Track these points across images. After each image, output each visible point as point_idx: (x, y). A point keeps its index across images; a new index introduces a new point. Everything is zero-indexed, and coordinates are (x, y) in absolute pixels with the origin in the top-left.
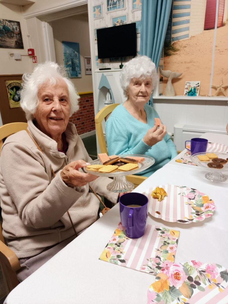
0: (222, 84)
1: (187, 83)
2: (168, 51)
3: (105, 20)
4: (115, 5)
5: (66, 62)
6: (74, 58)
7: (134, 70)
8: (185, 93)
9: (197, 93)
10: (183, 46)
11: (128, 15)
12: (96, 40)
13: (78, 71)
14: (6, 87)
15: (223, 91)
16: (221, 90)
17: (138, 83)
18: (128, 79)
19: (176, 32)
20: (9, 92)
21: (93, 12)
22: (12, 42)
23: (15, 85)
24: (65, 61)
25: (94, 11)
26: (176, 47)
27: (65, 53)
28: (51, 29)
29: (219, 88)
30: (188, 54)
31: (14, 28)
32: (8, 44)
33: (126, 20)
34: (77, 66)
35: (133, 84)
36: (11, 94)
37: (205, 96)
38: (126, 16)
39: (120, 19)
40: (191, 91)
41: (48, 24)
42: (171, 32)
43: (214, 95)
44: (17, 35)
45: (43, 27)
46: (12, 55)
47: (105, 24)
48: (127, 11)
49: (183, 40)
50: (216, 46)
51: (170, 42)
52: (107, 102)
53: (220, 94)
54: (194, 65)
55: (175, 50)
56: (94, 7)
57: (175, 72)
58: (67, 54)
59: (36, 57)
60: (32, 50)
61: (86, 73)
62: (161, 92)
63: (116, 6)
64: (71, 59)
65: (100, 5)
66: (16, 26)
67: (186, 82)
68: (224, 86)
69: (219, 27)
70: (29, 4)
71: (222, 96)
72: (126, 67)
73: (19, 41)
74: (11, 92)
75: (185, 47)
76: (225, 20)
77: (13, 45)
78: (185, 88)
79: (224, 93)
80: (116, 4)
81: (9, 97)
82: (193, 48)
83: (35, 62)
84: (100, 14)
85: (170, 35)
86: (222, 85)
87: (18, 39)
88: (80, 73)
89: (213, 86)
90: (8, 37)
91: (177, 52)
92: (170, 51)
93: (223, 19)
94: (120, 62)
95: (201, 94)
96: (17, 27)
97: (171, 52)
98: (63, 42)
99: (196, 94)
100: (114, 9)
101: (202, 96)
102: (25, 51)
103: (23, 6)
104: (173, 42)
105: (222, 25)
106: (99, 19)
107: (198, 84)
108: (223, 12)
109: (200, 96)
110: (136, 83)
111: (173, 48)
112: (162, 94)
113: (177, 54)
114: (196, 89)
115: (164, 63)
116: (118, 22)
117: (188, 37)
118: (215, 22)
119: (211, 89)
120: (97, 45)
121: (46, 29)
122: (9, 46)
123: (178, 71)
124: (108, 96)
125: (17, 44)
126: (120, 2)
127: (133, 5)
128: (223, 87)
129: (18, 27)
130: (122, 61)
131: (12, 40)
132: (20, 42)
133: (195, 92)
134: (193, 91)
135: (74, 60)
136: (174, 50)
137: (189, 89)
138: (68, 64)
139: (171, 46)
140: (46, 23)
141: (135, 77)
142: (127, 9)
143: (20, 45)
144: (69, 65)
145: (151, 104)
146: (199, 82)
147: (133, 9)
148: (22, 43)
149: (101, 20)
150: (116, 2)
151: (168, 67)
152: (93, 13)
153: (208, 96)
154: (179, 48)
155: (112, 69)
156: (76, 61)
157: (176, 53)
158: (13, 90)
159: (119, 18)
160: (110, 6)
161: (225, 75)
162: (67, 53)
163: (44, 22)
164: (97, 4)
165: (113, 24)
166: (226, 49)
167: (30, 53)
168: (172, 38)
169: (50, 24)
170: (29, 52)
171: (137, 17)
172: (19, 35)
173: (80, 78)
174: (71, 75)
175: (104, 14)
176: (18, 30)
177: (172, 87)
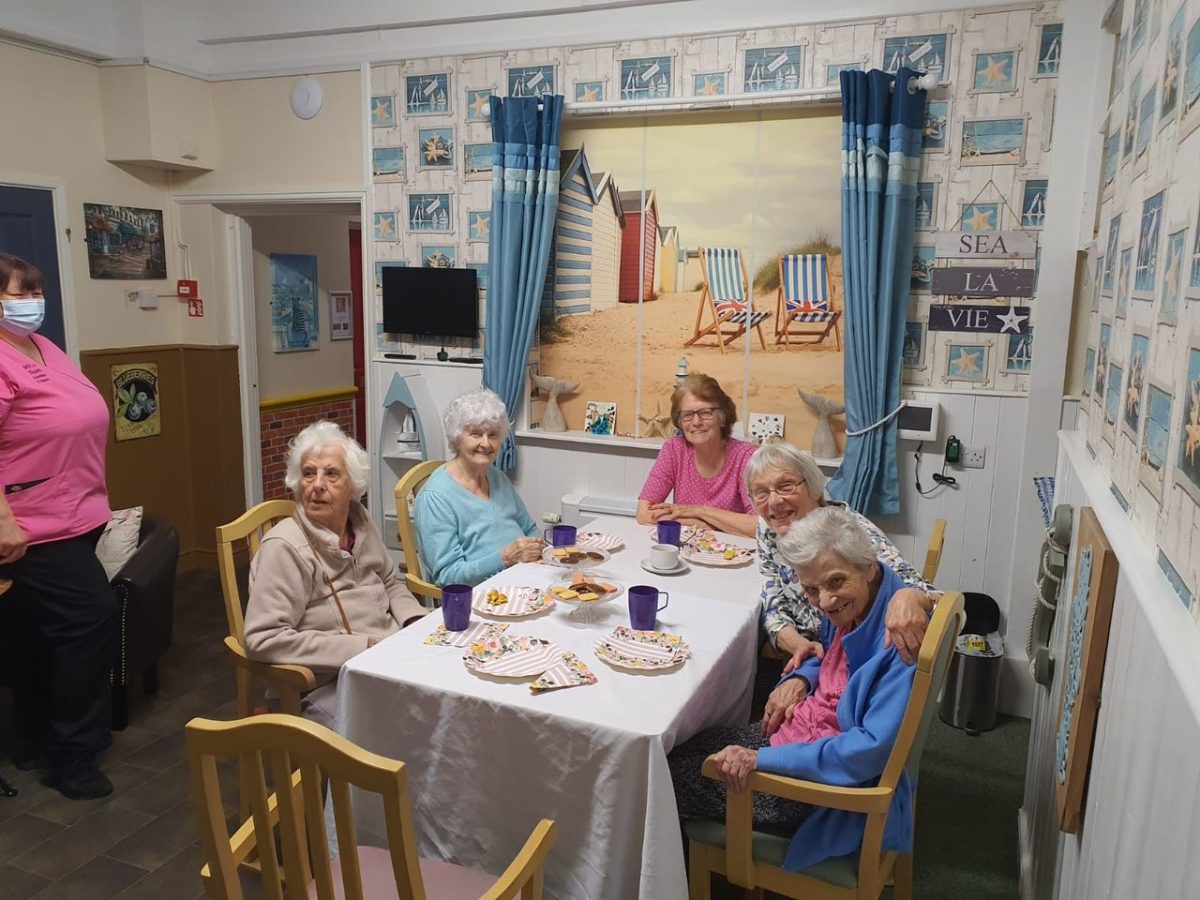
0: (657, 414)
1: (589, 405)
2: (549, 334)
3: (403, 247)
4: (430, 221)
5: (277, 308)
6: (301, 298)
8: (586, 426)
9: (611, 428)
10: (579, 327)
11: (458, 248)
12: (378, 286)
13: (310, 331)
14: (111, 383)
15: (660, 427)
16: (656, 426)
19: (564, 296)
20: (117, 395)
21: (373, 222)
22: (139, 261)
23: (134, 376)
24: (274, 305)
25: (377, 222)
26: (566, 328)
27: (276, 286)
28: (249, 230)
29: (652, 422)
30: (591, 344)
31: (145, 228)
32: (126, 269)
33: (453, 258)
34: (309, 320)
35: (468, 434)
36: (122, 402)
37: (625, 436)
38: (453, 248)
39: (440, 251)
40: (598, 422)
41: (243, 221)
42: (552, 294)
44: (153, 245)
45: (229, 228)
46: (134, 296)
47: (404, 255)
48: (455, 237)
49: (579, 316)
50: (643, 337)
51: (553, 315)
52: (402, 437)
54: (603, 370)
55: (565, 334)
56: (377, 214)
57: (563, 381)
58: (283, 287)
59: (201, 301)
60: (193, 285)
61: (331, 335)
62: (535, 421)
64: (293, 299)
65: (393, 213)
66: (153, 222)
67: (589, 402)
68: (661, 418)
69: (646, 301)
73: (156, 260)
74: (124, 395)
75: (584, 330)
76: (656, 289)
77: (140, 269)
78: (587, 415)
79: (662, 433)
81: (116, 411)
82: (598, 333)
83: (197, 315)
84: (390, 231)
85: (551, 301)
86: (656, 416)
87: (153, 254)
88: (315, 338)
89: (641, 415)
90: (129, 250)
91: (568, 339)
92: (552, 333)
93: (652, 287)
94: (439, 346)
95: (618, 432)
96: (155, 224)
97: (554, 336)
98: (273, 256)
99: (607, 432)
100: (425, 229)
101: (621, 435)
102: (170, 285)
103: (174, 171)
104: (560, 317)
105: (652, 297)
106: (390, 242)
107: (613, 408)
108: (653, 274)
109: (616, 436)
110: (473, 432)
111: (559, 328)
113: (567, 341)
114: (609, 419)
115: (542, 357)
116: (435, 258)
117: (588, 310)
118: (638, 288)
119: (638, 422)
120: (381, 298)
121: (235, 234)
122: (130, 275)
124: (408, 424)
125: (151, 266)
126: (440, 216)
127: (470, 229)
128: (659, 421)
130: (443, 342)
131: (138, 258)
132: (159, 262)
133: (607, 426)
134: (601, 424)
135: (300, 302)
136: (560, 332)
137: (595, 418)
138: (284, 313)
139: (556, 325)
140: (238, 218)
141: (472, 423)
142: (457, 233)
143: (157, 270)
144: (286, 316)
145: (511, 449)
146: (614, 405)
147: (471, 237)
148: (164, 266)
149: (393, 244)
150: (432, 214)
151: (549, 368)
152: (375, 226)
153: (631, 436)
154: (572, 331)
155: (418, 357)
156: (307, 305)
157: (564, 338)
158: (129, 391)
159: (437, 249)
160: (417, 219)
161: (663, 396)
162: (284, 285)
163: (233, 216)
164: (386, 208)
165: (424, 262)
166: (662, 346)
167: (185, 290)
168: (557, 307)
169: (246, 221)
170: (181, 288)
171: (480, 256)
172: (158, 244)
173: (314, 350)
174: (291, 344)
175: (400, 232)
176: (156, 231)
177: (559, 412)
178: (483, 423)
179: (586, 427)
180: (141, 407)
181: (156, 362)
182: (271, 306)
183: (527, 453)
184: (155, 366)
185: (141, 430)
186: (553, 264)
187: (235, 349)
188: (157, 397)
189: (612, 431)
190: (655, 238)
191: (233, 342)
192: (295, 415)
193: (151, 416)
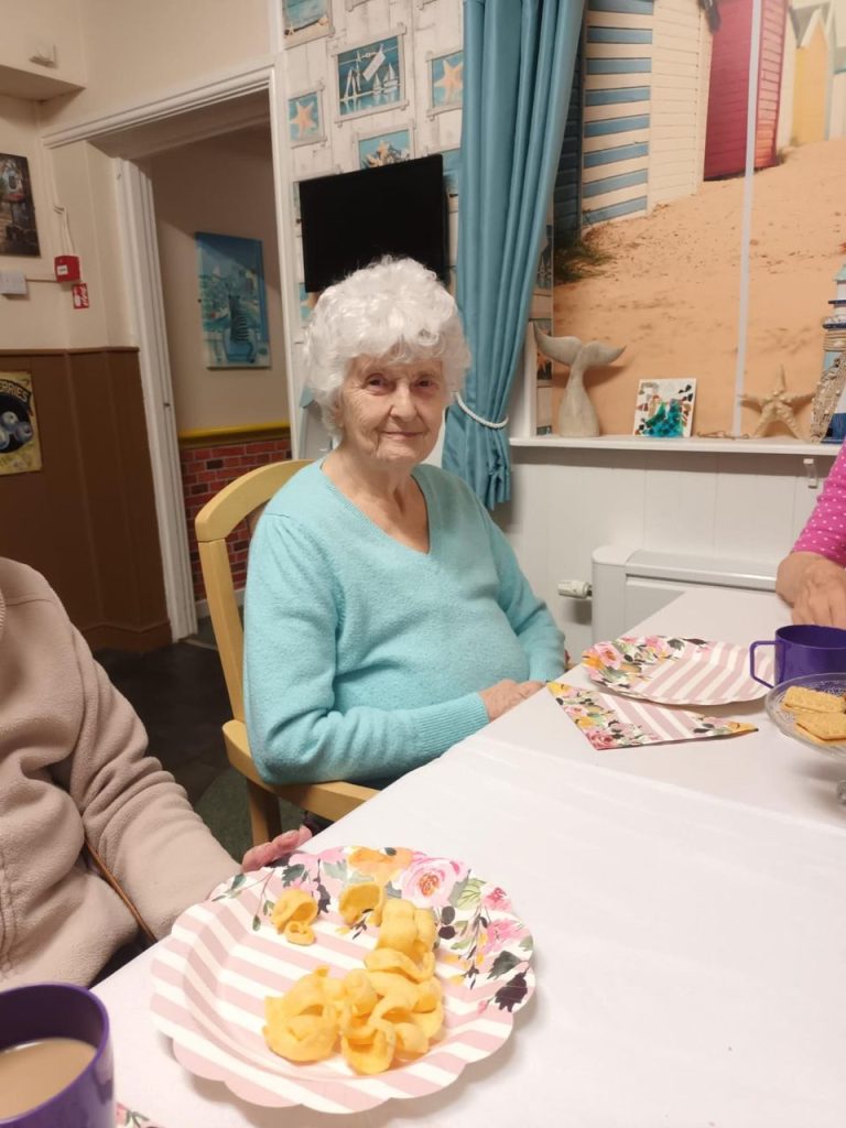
0: (781, 388)
1: (643, 385)
2: (569, 263)
3: (331, 147)
4: (369, 93)
5: (207, 307)
6: (242, 296)
7: (364, 320)
9: (685, 424)
10: (625, 243)
11: (414, 129)
12: (298, 221)
13: (257, 341)
15: (787, 415)
16: (779, 411)
17: (380, 380)
18: (337, 358)
19: (599, 188)
21: (288, 117)
24: (204, 303)
25: (294, 114)
26: (601, 248)
27: (204, 277)
28: (147, 185)
29: (770, 406)
30: (647, 272)
31: (2, 181)
33: (408, 147)
34: (254, 326)
35: (357, 383)
37: (714, 435)
38: (407, 130)
39: (386, 143)
40: (661, 416)
41: (136, 168)
42: (578, 187)
43: (750, 435)
44: (15, 207)
45: (115, 176)
47: (333, 161)
48: (410, 110)
49: (627, 221)
50: (754, 243)
51: (576, 228)
53: (774, 429)
54: (670, 317)
55: (596, 258)
56: (293, 101)
57: (595, 342)
58: (214, 279)
59: (85, 285)
60: (71, 263)
62: (545, 420)
63: (372, 94)
64: (230, 297)
65: (315, 93)
66: (13, 173)
67: (642, 381)
68: (789, 396)
69: (762, 169)
70: (62, 95)
71: (785, 438)
72: (329, 308)
73: (21, 228)
75: (635, 246)
76: (782, 143)
78: (639, 404)
79: (792, 423)
80: (371, 89)
82: (663, 248)
83: (83, 306)
84: (313, 125)
85: (574, 201)
86: (782, 392)
87: (16, 220)
88: (264, 352)
89: (745, 396)
91: (604, 267)
92: (576, 261)
93: (774, 139)
95: (700, 428)
96: (16, 176)
97: (580, 266)
98: (200, 236)
99: (679, 430)
100: (363, 108)
101: (705, 436)
102: (43, 266)
103: (42, 102)
104: (589, 229)
105: (774, 159)
106: (312, 144)
107: (689, 388)
108: (777, 111)
109: (696, 438)
110: (372, 379)
111: (588, 249)
112: (550, 427)
113: (603, 273)
114: (681, 409)
115: (556, 308)
116: (379, 154)
117: (644, 208)
118: (744, 148)
119: (738, 411)
120: (301, 239)
121: (124, 184)
123: (607, 338)
125: (14, 236)
126: (386, 79)
127: (433, 90)
128: (785, 403)
129: (18, 177)
132: (26, 231)
133: (676, 422)
134: (667, 418)
135: (241, 302)
136: (591, 257)
137: (654, 409)
138: (218, 315)
139: (582, 245)
140: (127, 164)
141: (367, 352)
142: (412, 103)
143: (23, 242)
144: (221, 319)
145: (502, 468)
146: (693, 382)
147: (434, 106)
148: (34, 237)
149: (317, 147)
150: (373, 80)
151: (570, 323)
152: (289, 122)
153: (726, 437)
154: (611, 251)
156: (251, 307)
157: (597, 268)
159: (382, 141)
160: (351, 94)
161: (794, 352)
162: (216, 277)
163: (119, 159)
164: (304, 88)
165: (362, 162)
166: (792, 254)
167: (63, 270)
168: (585, 212)
169: (141, 169)
170: (59, 268)
171: (450, 135)
172: (24, 205)
173: (264, 368)
174: (229, 357)
175: (327, 124)
176: (20, 185)
177: (587, 401)
178: (395, 350)
179: (636, 427)
180: (8, 433)
181: (29, 372)
182: (199, 305)
183: (531, 477)
184: (28, 376)
185: (12, 463)
186: (579, 98)
187: (134, 352)
188: (33, 419)
189: (686, 431)
190: (783, 37)
191: (132, 344)
192: (240, 451)
193: (25, 446)
